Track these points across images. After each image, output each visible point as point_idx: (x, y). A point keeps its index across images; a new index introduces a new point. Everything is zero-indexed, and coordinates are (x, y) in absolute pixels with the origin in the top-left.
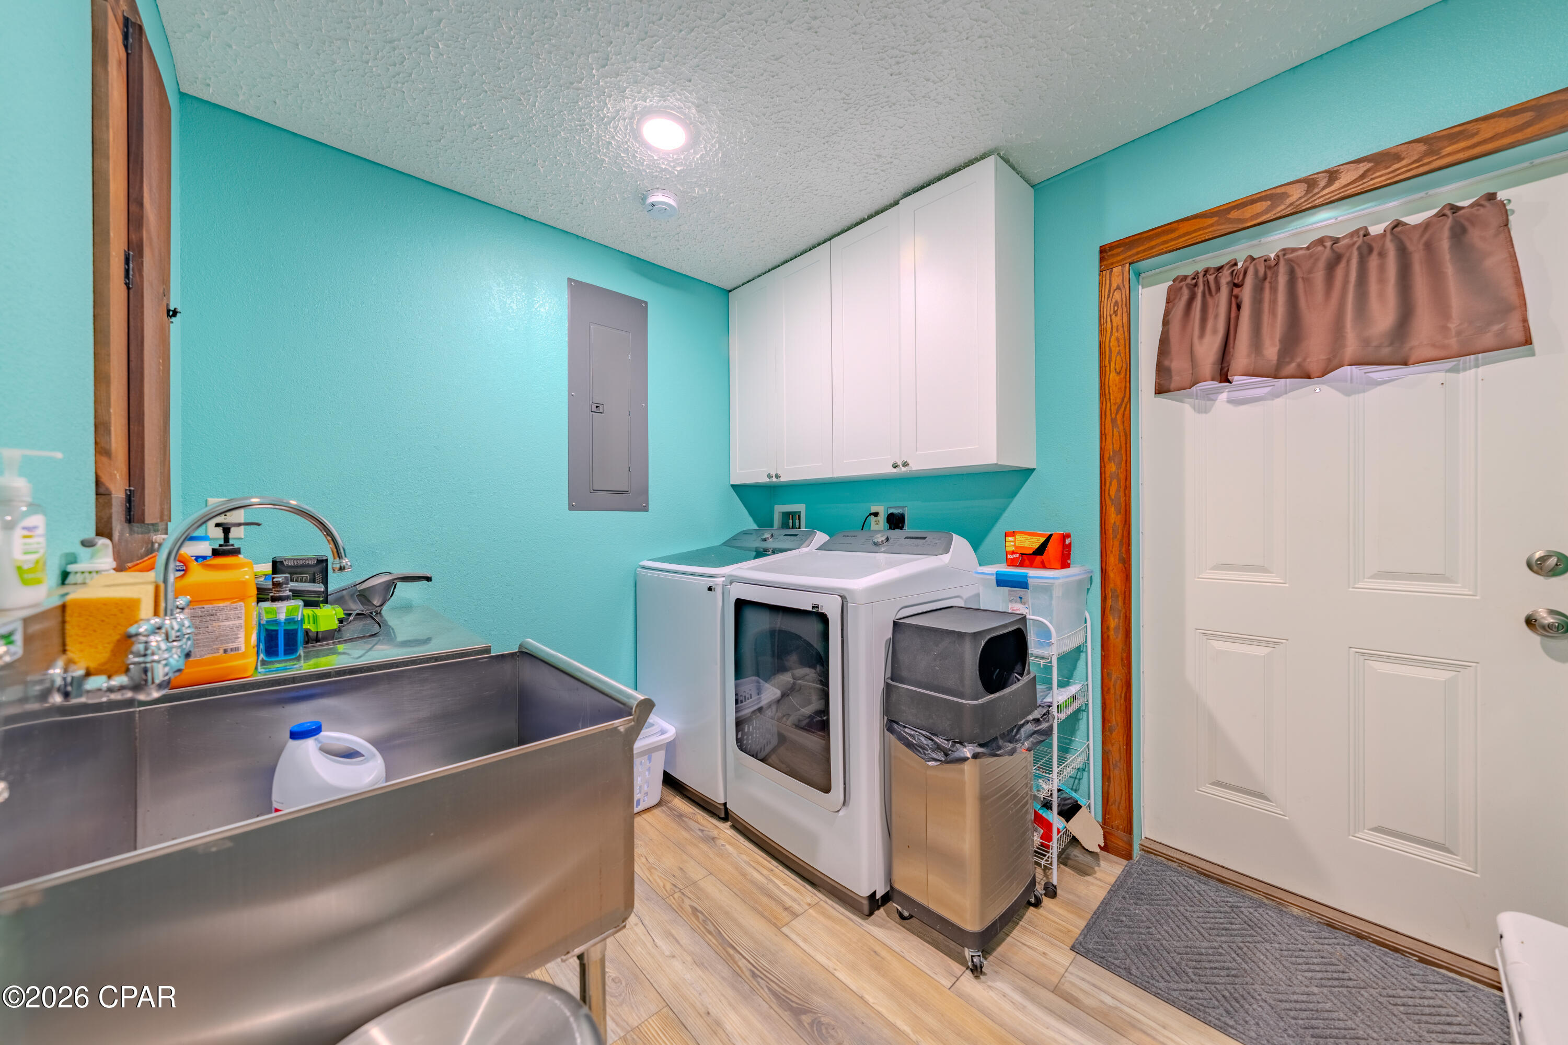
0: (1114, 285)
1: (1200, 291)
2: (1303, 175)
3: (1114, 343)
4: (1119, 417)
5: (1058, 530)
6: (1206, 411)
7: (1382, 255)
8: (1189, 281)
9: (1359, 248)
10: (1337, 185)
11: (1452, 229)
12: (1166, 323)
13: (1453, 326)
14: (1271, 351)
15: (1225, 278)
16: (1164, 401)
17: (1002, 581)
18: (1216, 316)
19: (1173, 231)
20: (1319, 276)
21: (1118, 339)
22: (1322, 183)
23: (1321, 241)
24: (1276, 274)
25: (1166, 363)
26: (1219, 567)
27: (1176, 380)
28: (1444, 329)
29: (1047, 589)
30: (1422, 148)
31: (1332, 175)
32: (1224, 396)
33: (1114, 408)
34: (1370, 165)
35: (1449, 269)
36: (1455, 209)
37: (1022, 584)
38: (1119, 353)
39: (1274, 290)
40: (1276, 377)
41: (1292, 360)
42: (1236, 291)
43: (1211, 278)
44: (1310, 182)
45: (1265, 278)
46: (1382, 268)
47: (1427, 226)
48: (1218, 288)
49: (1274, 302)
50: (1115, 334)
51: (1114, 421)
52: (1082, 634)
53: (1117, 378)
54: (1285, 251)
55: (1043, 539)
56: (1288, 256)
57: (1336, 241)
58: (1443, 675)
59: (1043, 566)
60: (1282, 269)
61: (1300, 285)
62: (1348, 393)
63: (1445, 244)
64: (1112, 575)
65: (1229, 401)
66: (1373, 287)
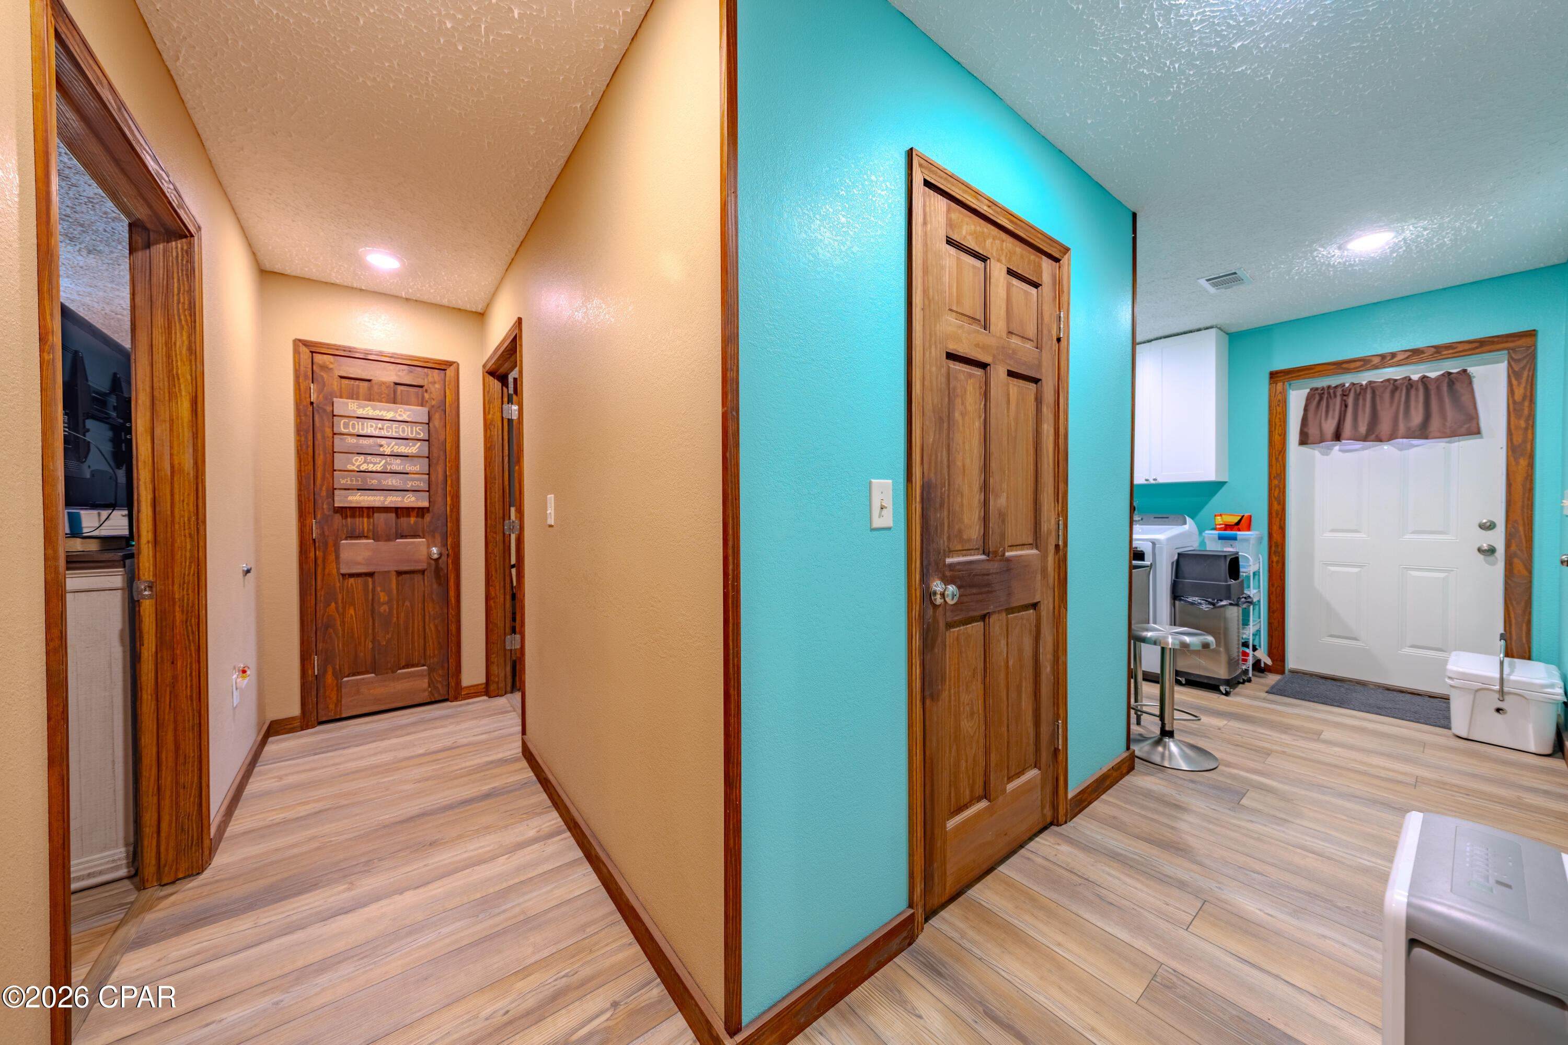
0: (1278, 392)
1: (1326, 396)
2: (1380, 353)
3: (1277, 420)
4: (1280, 458)
5: (1246, 514)
6: (1327, 454)
7: (1417, 389)
8: (1319, 391)
9: (1406, 386)
10: (1395, 360)
11: (1448, 383)
12: (1306, 410)
13: (1448, 424)
14: (1363, 429)
15: (1339, 392)
16: (1304, 449)
17: (1221, 538)
18: (1334, 410)
19: (1312, 369)
20: (1387, 395)
21: (1280, 418)
22: (1388, 358)
23: (1388, 380)
24: (1365, 392)
25: (1306, 430)
26: (1333, 531)
27: (1311, 439)
28: (1444, 425)
29: (1246, 540)
30: (1433, 350)
31: (1393, 355)
32: (1337, 448)
33: (1277, 453)
34: (1411, 353)
35: (1447, 400)
36: (1450, 374)
37: (1234, 538)
38: (1281, 426)
39: (1364, 400)
40: (1365, 441)
41: (1373, 433)
42: (1345, 398)
43: (1332, 391)
44: (1383, 357)
45: (1360, 393)
46: (1417, 396)
47: (1438, 379)
48: (1335, 396)
49: (1364, 405)
50: (1278, 416)
51: (1277, 459)
52: (1257, 565)
53: (1279, 438)
54: (1370, 382)
55: (1240, 518)
56: (1372, 385)
57: (1396, 380)
58: (1442, 575)
59: (1239, 530)
60: (1369, 391)
61: (1378, 399)
62: (1401, 450)
63: (1445, 388)
64: (1275, 535)
65: (1340, 450)
66: (1413, 403)
